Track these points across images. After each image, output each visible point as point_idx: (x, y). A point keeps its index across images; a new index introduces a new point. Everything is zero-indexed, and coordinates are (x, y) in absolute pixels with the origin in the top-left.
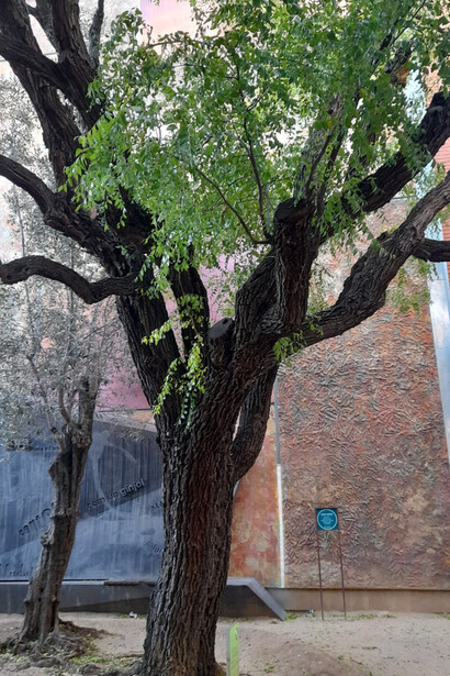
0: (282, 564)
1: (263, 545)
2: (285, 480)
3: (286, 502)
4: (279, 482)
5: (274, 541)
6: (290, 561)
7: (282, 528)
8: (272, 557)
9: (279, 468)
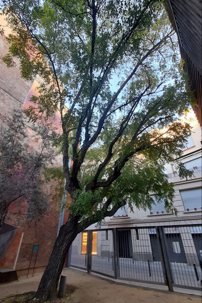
0: (15, 263)
1: (11, 257)
2: (23, 237)
3: (22, 243)
4: (22, 237)
5: (15, 256)
6: (18, 262)
7: (18, 252)
8: (13, 261)
9: (23, 234)
